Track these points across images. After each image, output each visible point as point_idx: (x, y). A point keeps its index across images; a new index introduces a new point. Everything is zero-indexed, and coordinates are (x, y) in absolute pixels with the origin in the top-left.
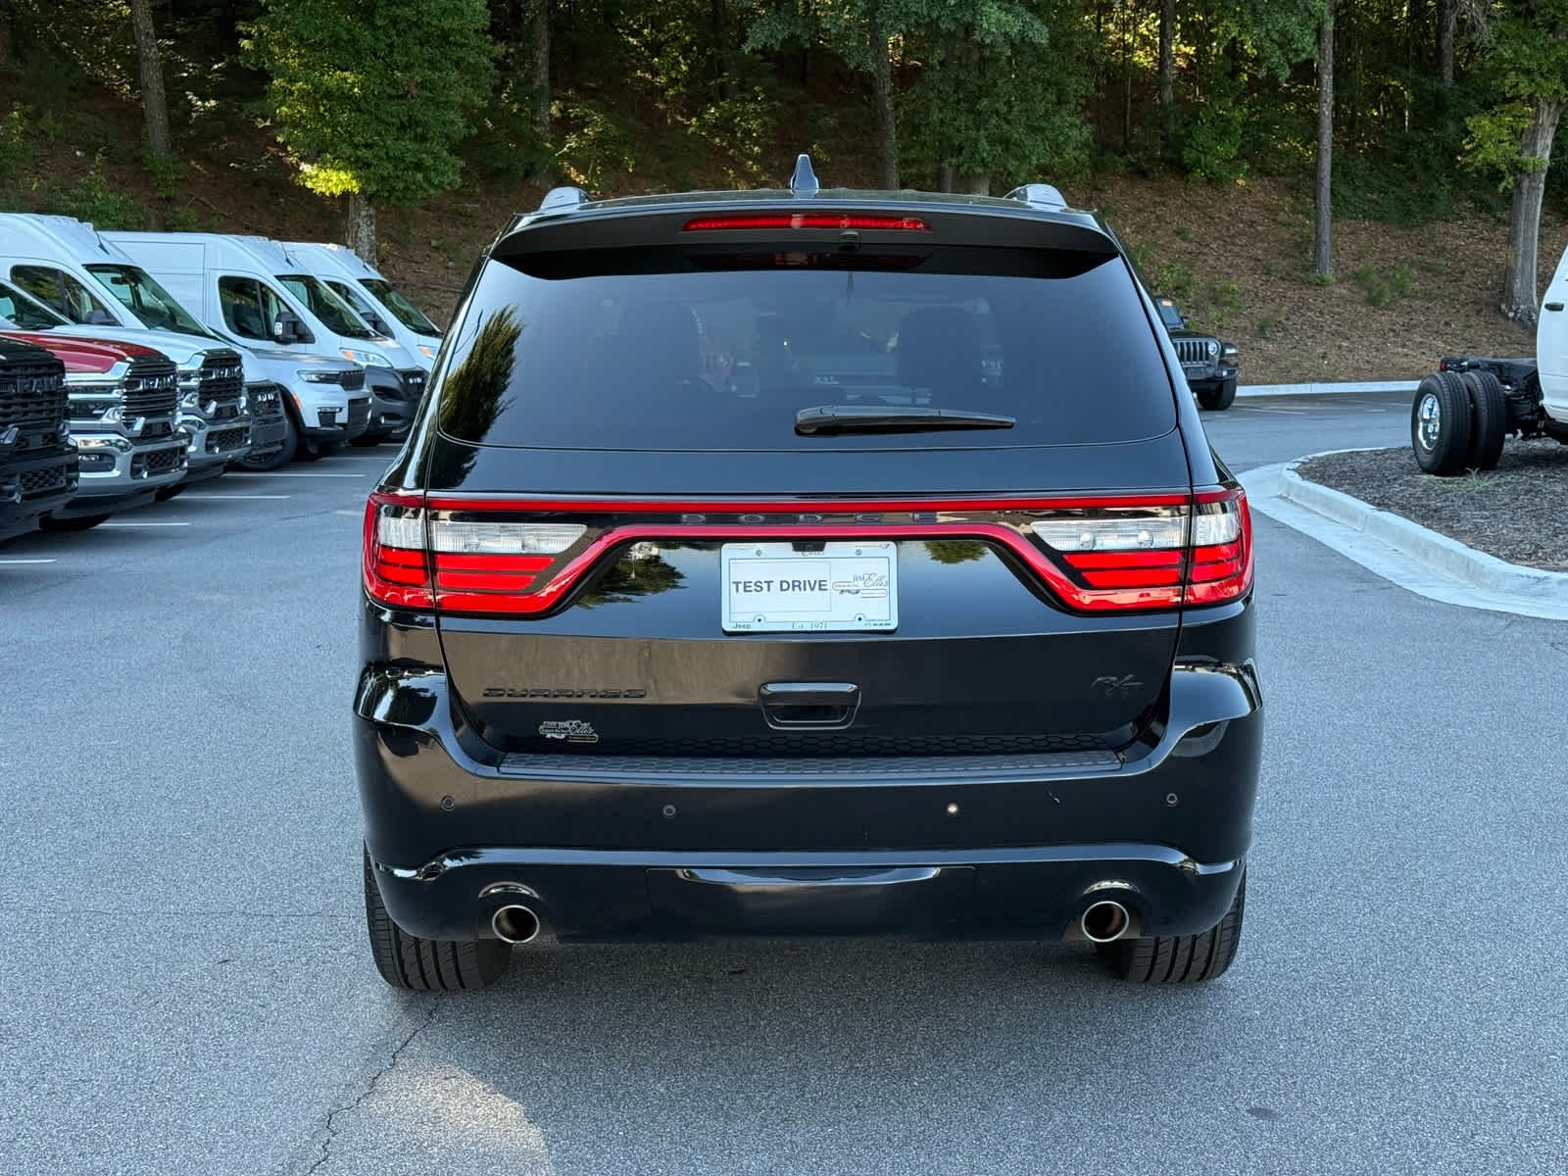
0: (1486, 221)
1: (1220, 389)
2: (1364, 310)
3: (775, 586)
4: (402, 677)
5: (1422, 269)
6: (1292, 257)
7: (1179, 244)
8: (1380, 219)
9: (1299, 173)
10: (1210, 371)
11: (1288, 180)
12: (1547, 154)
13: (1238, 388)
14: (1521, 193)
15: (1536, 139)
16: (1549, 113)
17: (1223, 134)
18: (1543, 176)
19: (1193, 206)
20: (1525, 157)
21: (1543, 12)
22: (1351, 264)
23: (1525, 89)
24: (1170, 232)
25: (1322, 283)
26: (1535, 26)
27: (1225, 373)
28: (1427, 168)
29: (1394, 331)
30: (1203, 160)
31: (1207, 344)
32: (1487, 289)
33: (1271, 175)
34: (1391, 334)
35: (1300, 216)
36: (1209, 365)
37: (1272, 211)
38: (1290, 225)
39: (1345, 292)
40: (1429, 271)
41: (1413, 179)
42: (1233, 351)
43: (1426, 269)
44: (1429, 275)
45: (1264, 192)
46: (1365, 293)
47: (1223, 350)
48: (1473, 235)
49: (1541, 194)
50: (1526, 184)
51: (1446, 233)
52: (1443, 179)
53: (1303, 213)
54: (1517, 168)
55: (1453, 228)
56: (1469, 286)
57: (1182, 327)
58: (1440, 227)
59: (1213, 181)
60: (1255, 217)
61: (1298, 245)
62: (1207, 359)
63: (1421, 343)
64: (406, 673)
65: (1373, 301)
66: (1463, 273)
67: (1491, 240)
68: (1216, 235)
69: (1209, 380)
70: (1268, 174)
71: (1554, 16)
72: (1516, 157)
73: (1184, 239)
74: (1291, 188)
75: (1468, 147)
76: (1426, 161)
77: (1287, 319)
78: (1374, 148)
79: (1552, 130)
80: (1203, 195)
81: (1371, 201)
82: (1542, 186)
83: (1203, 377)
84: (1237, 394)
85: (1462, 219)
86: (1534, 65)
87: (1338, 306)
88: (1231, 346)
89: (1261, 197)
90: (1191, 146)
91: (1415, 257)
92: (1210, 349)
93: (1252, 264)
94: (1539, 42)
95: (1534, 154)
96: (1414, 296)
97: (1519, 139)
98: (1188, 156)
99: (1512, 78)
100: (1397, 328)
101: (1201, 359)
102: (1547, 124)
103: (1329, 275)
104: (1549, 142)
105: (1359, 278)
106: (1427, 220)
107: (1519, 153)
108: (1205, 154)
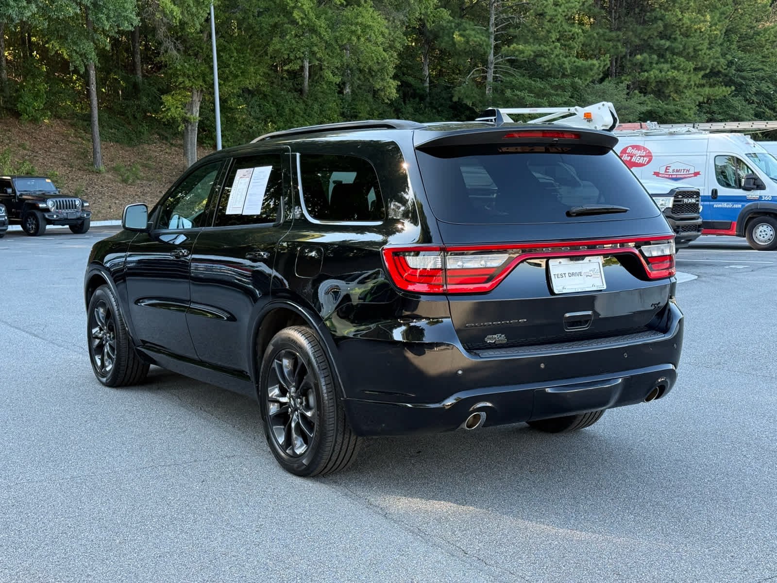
0: (166, 144)
1: (83, 223)
2: (121, 185)
3: (567, 275)
4: (412, 322)
5: (143, 166)
6: (81, 159)
7: (22, 152)
8: (117, 142)
9: (74, 117)
10: (79, 215)
11: (69, 121)
12: (198, 115)
13: (91, 222)
14: (188, 132)
15: (193, 107)
16: (197, 95)
17: (36, 96)
18: (197, 124)
19: (25, 132)
20: (188, 115)
21: (193, 49)
22: (110, 163)
23: (188, 83)
24: (16, 145)
25: (99, 172)
26: (189, 55)
27: (85, 215)
28: (135, 118)
29: (138, 195)
30: (28, 109)
31: (75, 201)
32: (174, 176)
33: (62, 119)
34: (137, 197)
35: (80, 139)
36: (77, 211)
37: (66, 136)
38: (76, 143)
39: (110, 176)
40: (146, 167)
41: (129, 123)
42: (87, 204)
43: (144, 166)
44: (147, 169)
45: (58, 127)
46: (120, 177)
47: (83, 204)
48: (161, 151)
49: (196, 132)
50: (190, 128)
51: (150, 150)
52: (144, 124)
53: (81, 138)
54: (186, 121)
55: (152, 147)
56: (165, 174)
57: (57, 193)
58: (146, 147)
59: (34, 120)
60: (57, 139)
61: (83, 153)
62: (75, 208)
63: (152, 201)
64: (415, 320)
65: (125, 181)
66: (161, 168)
67: (170, 153)
68: (40, 147)
69: (78, 219)
70: (59, 118)
71: (198, 51)
72: (185, 115)
73: (25, 149)
74: (72, 125)
75: (163, 109)
76: (134, 115)
77: (87, 189)
78: (106, 107)
79: (199, 103)
80: (28, 127)
81: (112, 133)
82: (197, 129)
83: (74, 217)
84: (91, 225)
85: (155, 143)
86: (191, 73)
87: (109, 183)
88: (86, 202)
89: (57, 128)
90: (21, 102)
91: (139, 160)
92: (77, 203)
93: (62, 162)
94: (192, 62)
95: (192, 114)
96: (142, 179)
97: (185, 107)
98: (20, 107)
99: (181, 79)
100: (138, 193)
101: (73, 208)
102: (197, 100)
103: (102, 168)
104: (198, 109)
105: (115, 170)
106: (140, 143)
107: (186, 113)
108: (29, 106)
